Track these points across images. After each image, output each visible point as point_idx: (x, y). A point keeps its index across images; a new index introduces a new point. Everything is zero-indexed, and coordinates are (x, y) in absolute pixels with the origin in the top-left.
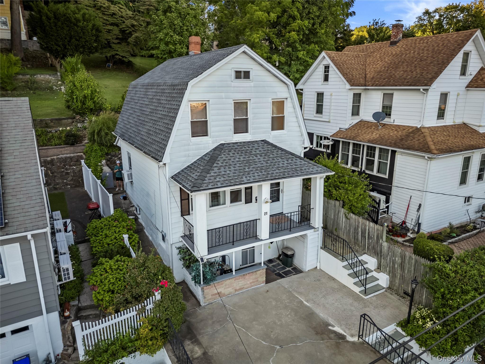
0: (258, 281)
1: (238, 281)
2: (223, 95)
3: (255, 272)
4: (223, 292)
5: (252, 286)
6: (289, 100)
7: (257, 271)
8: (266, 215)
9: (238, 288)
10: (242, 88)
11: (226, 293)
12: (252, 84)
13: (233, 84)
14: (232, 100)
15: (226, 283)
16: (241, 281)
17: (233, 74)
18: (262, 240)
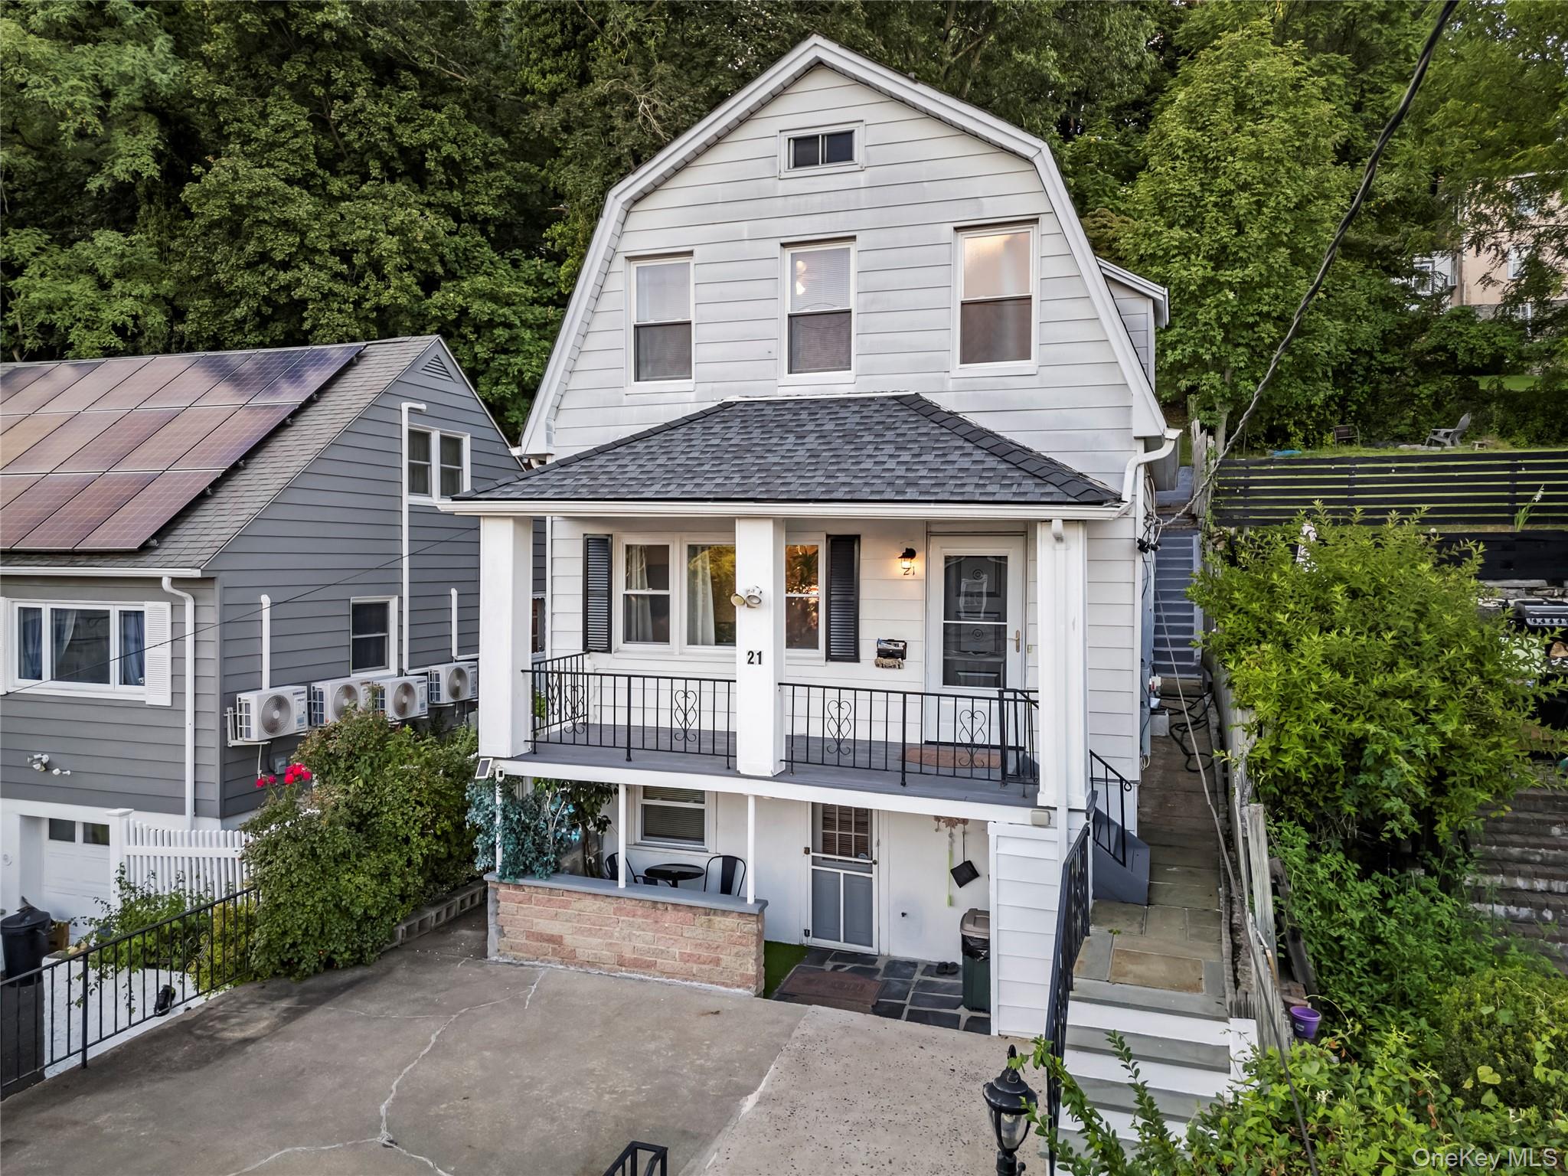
0: (717, 961)
1: (631, 925)
2: (744, 230)
3: (708, 912)
4: (568, 940)
5: (690, 976)
6: (1046, 224)
7: (715, 911)
8: (756, 666)
9: (628, 955)
10: (819, 197)
11: (583, 954)
12: (862, 179)
13: (782, 188)
14: (776, 243)
15: (579, 905)
16: (639, 928)
17: (784, 152)
18: (738, 775)
